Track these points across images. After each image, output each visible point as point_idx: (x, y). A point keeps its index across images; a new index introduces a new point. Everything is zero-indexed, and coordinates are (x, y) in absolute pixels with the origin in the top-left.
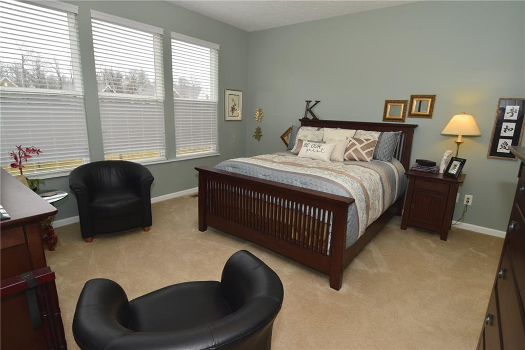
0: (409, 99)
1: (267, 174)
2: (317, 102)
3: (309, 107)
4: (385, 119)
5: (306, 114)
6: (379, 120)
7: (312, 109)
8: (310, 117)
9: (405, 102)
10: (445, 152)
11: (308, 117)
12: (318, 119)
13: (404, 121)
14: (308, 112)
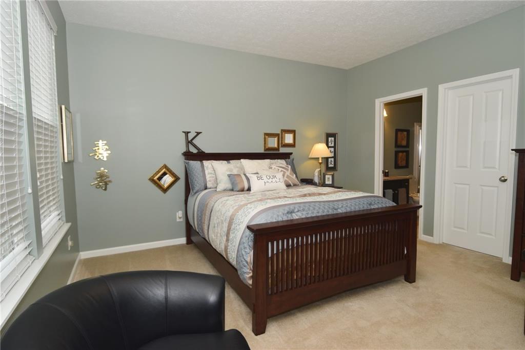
0: (279, 132)
1: (336, 207)
2: (198, 133)
3: (189, 140)
4: (266, 150)
5: (188, 146)
6: (262, 150)
7: (194, 141)
8: (195, 151)
9: (277, 135)
10: (314, 171)
11: (191, 151)
12: (204, 152)
13: (279, 151)
14: (190, 145)
